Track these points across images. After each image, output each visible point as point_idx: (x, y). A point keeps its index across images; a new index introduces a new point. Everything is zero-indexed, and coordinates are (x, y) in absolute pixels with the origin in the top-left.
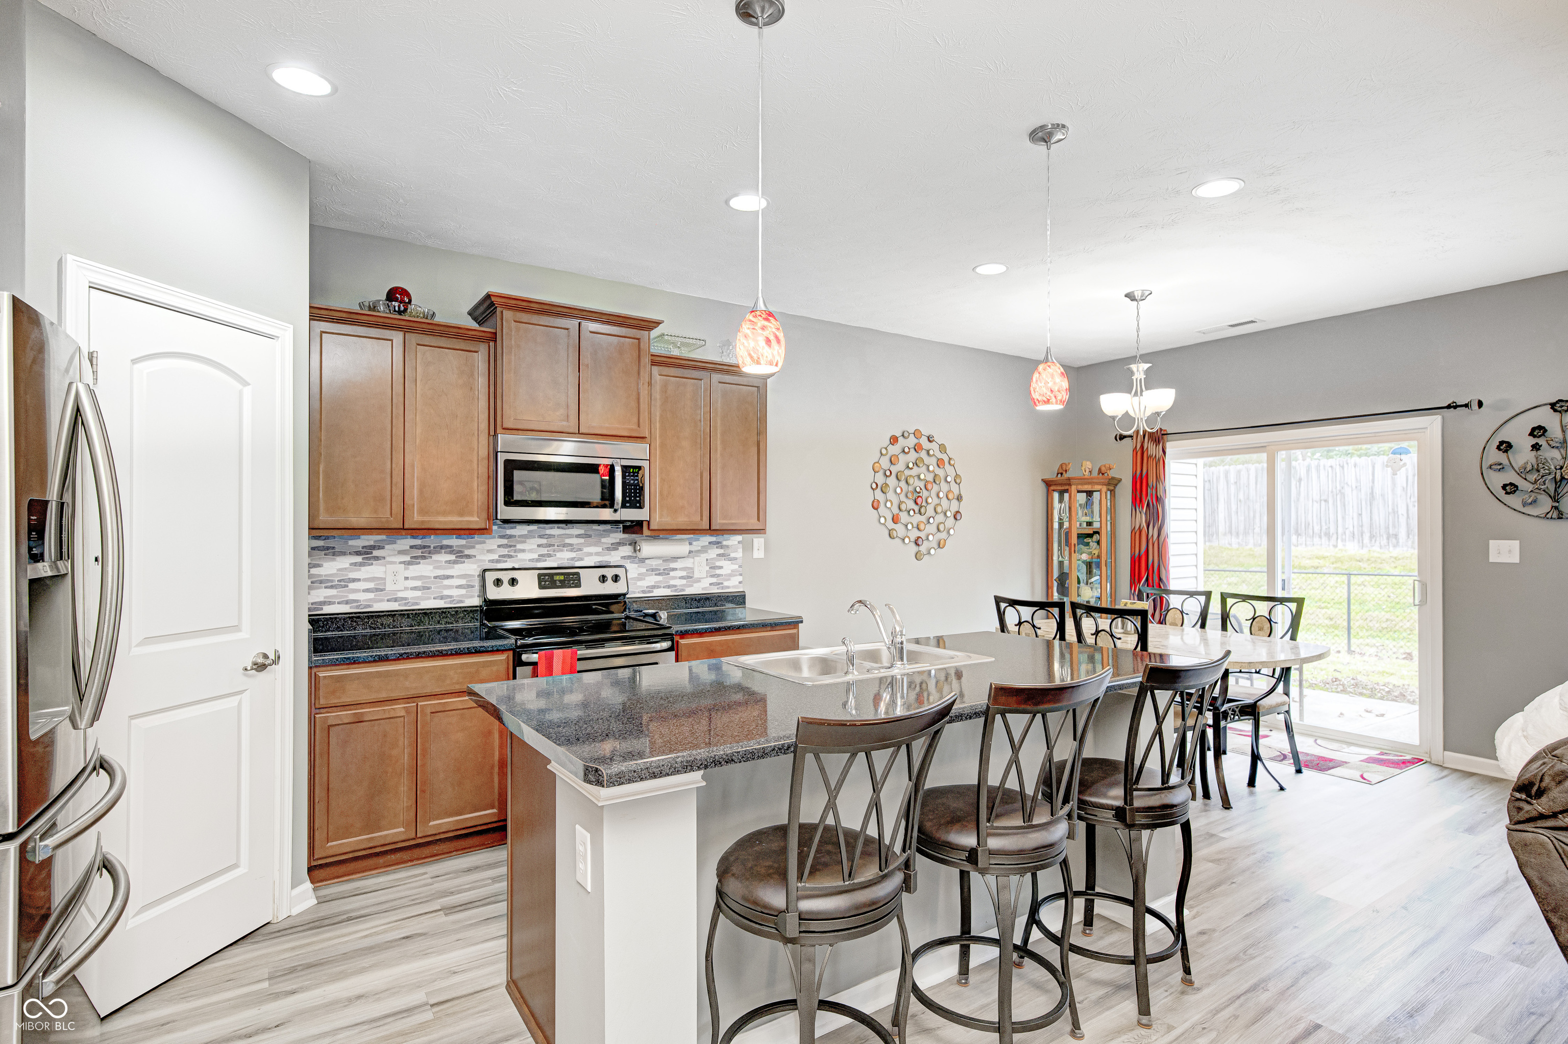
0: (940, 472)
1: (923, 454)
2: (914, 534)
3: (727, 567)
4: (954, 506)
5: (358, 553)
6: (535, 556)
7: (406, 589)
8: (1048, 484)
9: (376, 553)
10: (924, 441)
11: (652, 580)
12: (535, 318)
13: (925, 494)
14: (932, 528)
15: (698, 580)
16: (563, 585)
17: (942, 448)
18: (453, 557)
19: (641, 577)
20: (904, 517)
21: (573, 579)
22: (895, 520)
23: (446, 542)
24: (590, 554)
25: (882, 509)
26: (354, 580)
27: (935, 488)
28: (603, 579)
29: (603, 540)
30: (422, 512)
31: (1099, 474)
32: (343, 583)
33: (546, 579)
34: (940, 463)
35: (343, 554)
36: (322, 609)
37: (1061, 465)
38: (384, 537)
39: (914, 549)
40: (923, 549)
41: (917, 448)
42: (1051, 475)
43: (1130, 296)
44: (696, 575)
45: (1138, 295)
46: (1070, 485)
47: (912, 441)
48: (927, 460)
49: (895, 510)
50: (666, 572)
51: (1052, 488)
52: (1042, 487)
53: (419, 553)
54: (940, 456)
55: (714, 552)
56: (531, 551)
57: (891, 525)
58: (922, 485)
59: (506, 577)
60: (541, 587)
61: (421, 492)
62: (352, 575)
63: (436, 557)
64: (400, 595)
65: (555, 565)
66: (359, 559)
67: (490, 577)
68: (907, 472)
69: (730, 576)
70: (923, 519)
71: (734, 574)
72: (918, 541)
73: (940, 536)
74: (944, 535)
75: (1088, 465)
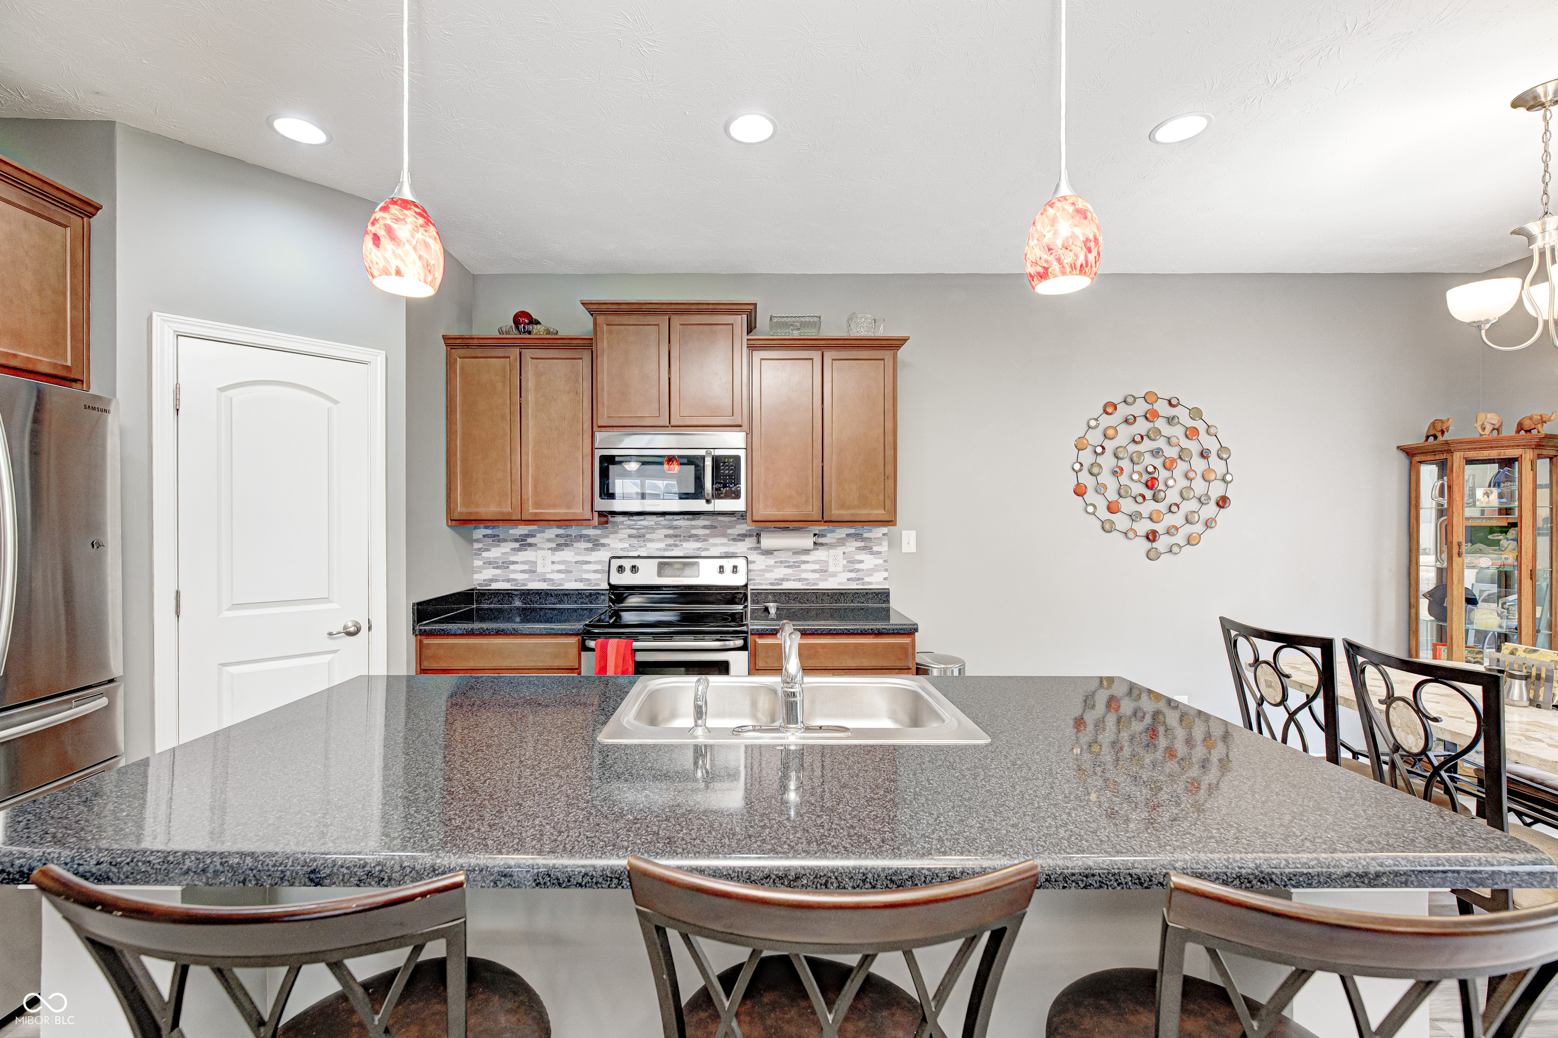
0: (1193, 447)
1: (1160, 424)
2: (1144, 526)
3: (871, 563)
4: (1217, 490)
5: (516, 540)
6: (662, 545)
7: (553, 571)
8: (1410, 453)
9: (530, 540)
10: (1162, 408)
11: (780, 572)
12: (625, 319)
13: (1163, 474)
14: (1177, 519)
15: (834, 575)
17: (1196, 413)
18: (590, 545)
19: (769, 569)
20: (1127, 505)
21: (694, 569)
22: (1112, 508)
23: (585, 532)
24: (716, 545)
25: (1090, 496)
26: (514, 563)
27: (1181, 466)
28: (721, 569)
29: (729, 531)
30: (537, 505)
31: (1518, 432)
32: (505, 565)
33: (666, 567)
34: (1191, 433)
35: (505, 540)
36: (490, 585)
37: (1433, 425)
38: (535, 527)
39: (1147, 545)
40: (1162, 543)
41: (1149, 416)
42: (1415, 439)
44: (831, 569)
46: (1450, 452)
47: (1140, 408)
48: (1166, 430)
49: (1112, 496)
50: (796, 565)
51: (1418, 458)
52: (1402, 460)
53: (562, 541)
54: (1190, 423)
55: (852, 546)
56: (660, 540)
57: (1104, 514)
58: (1158, 463)
59: (627, 563)
60: (659, 575)
61: (535, 487)
62: (512, 559)
63: (576, 545)
64: (548, 576)
65: (681, 554)
66: (517, 545)
67: (616, 565)
68: (1132, 448)
69: (871, 572)
70: (1162, 507)
71: (876, 569)
72: (1151, 537)
73: (1188, 529)
74: (1199, 528)
75: (1493, 419)
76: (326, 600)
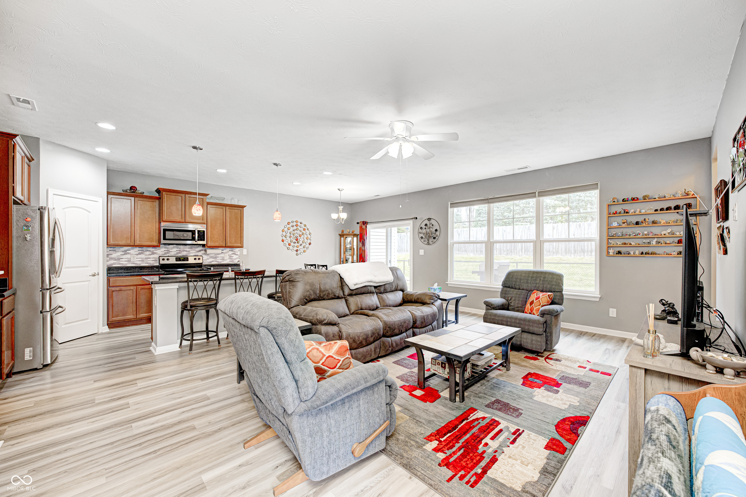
0: (304, 232)
1: (299, 227)
2: (296, 249)
3: (235, 257)
4: (309, 241)
5: (123, 252)
7: (137, 261)
8: (340, 235)
9: (128, 252)
10: (299, 224)
11: (211, 260)
12: (172, 194)
13: (299, 238)
14: (302, 247)
15: (226, 260)
16: (183, 260)
17: (305, 226)
18: (151, 253)
19: (208, 259)
20: (292, 244)
21: (186, 259)
22: (289, 245)
23: (148, 249)
24: (191, 253)
25: (285, 242)
26: (122, 258)
27: (302, 236)
28: (195, 259)
29: (196, 249)
30: (139, 241)
31: (352, 233)
32: (119, 259)
33: (178, 259)
34: (304, 230)
35: (118, 252)
37: (342, 230)
38: (130, 248)
39: (296, 252)
40: (299, 252)
41: (297, 226)
42: (340, 233)
43: (339, 189)
45: (340, 190)
46: (344, 236)
47: (295, 223)
48: (300, 229)
49: (289, 242)
50: (216, 258)
53: (141, 252)
54: (304, 228)
55: (231, 253)
56: (174, 252)
57: (288, 246)
58: (298, 235)
59: (166, 258)
60: (176, 261)
61: (139, 237)
62: (121, 257)
63: (145, 253)
64: (135, 262)
65: (181, 255)
66: (123, 253)
67: (161, 258)
68: (293, 232)
69: (235, 259)
70: (299, 244)
71: (237, 258)
72: (297, 251)
73: (304, 249)
74: (305, 249)
75: (348, 230)
76: (87, 267)
